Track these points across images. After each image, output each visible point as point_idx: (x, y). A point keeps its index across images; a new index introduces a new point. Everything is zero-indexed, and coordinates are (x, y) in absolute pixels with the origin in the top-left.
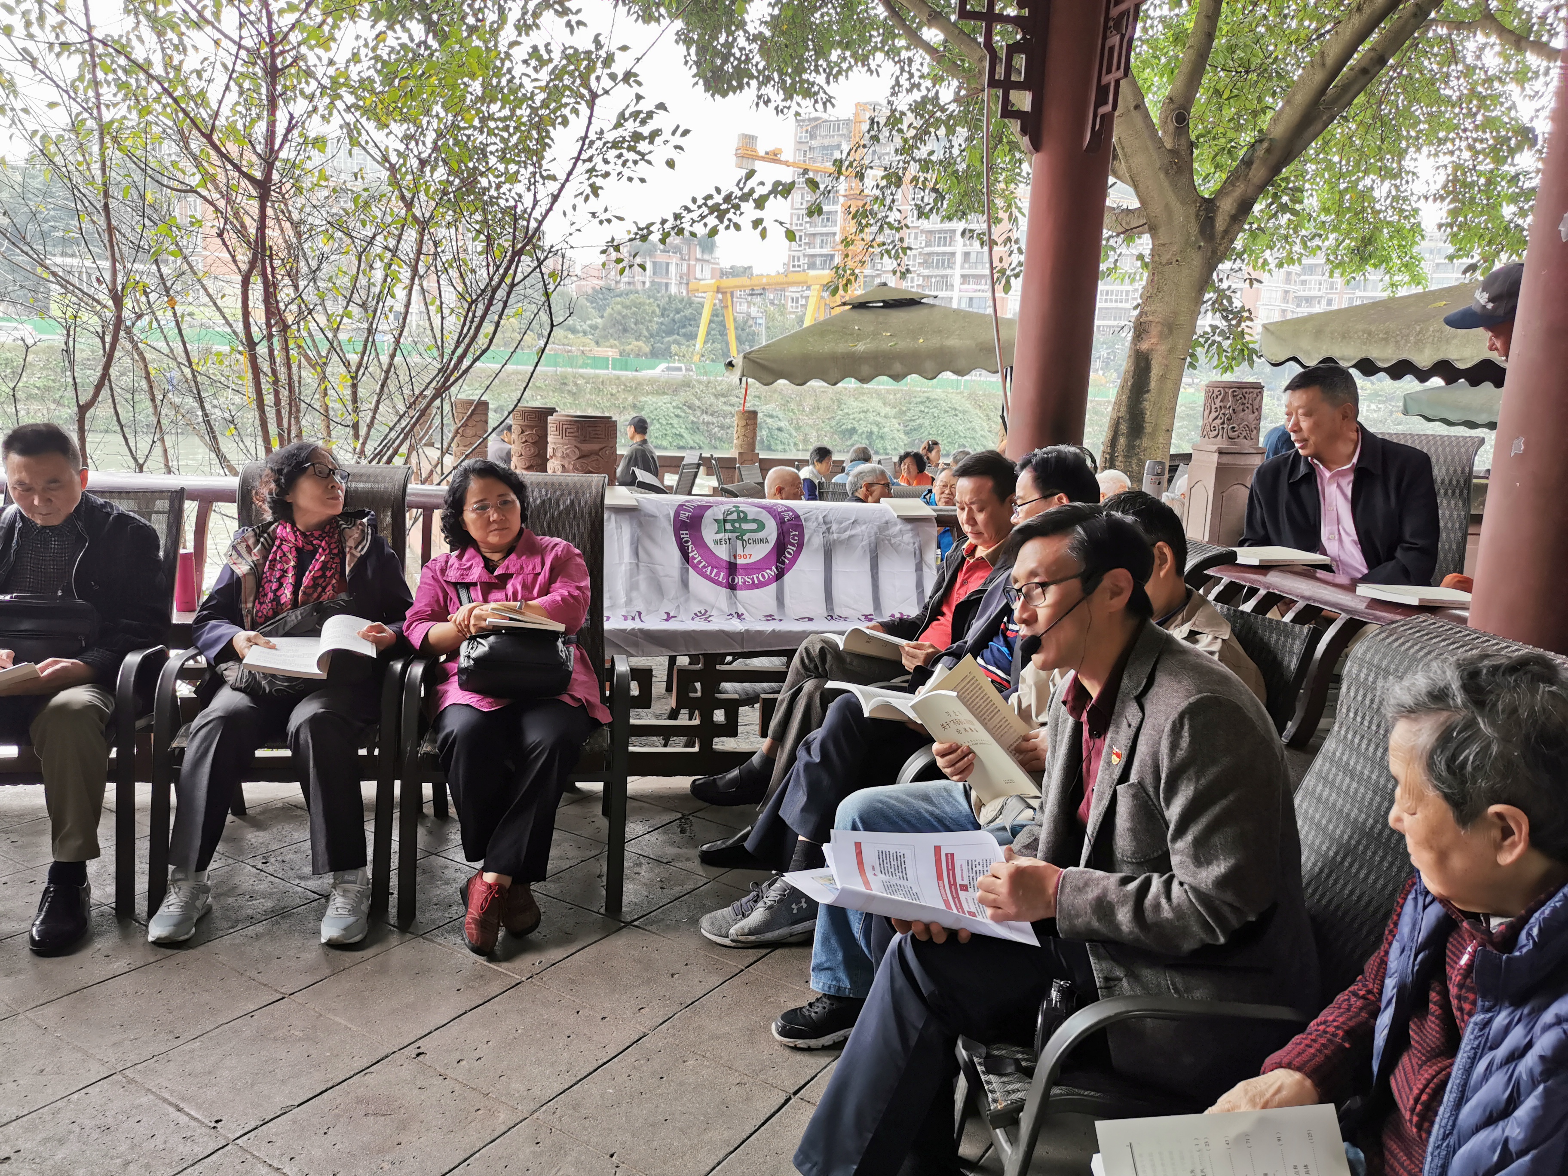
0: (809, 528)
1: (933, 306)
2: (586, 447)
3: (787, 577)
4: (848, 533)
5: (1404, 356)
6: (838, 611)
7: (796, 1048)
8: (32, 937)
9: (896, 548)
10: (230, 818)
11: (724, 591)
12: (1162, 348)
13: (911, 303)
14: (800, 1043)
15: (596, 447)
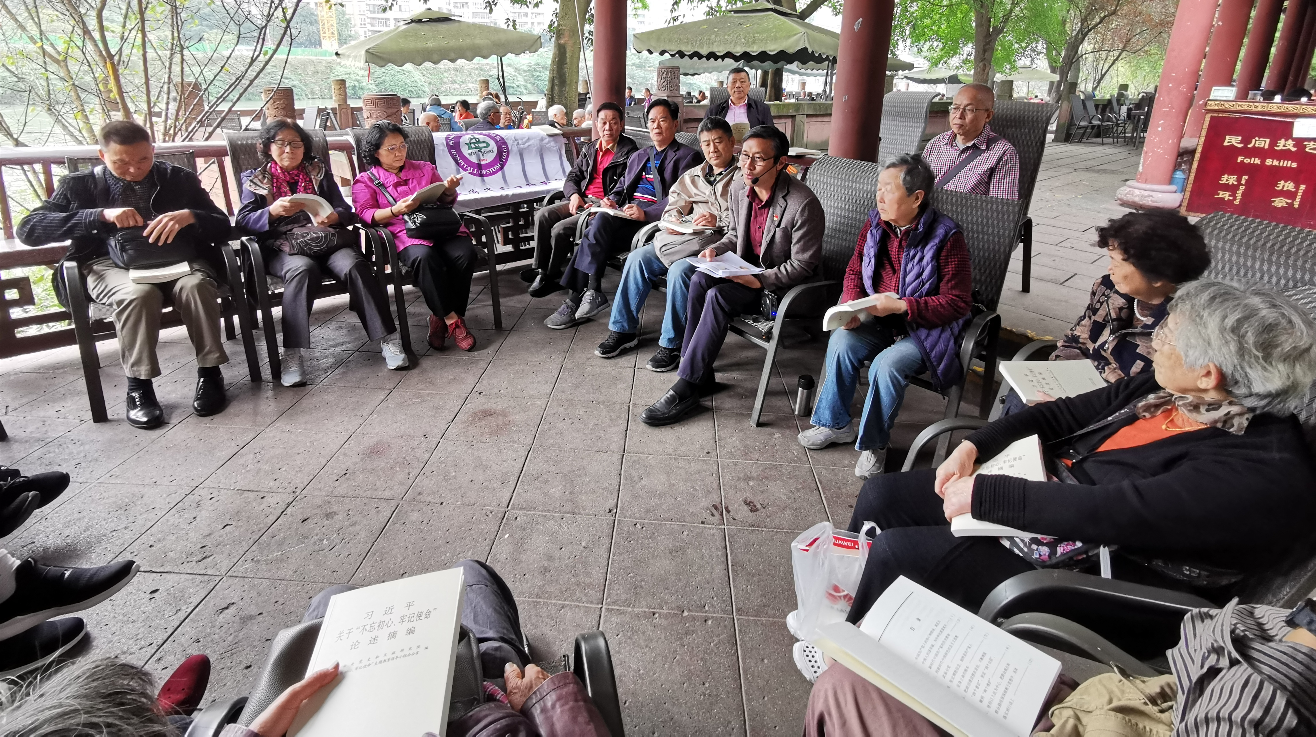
0: (510, 143)
1: (459, 21)
2: (390, 111)
3: (505, 168)
4: (527, 144)
5: (696, 50)
6: (531, 182)
7: (609, 358)
8: (195, 408)
9: (549, 149)
10: (254, 331)
11: (479, 178)
12: (571, 43)
13: (446, 19)
14: (610, 355)
15: (394, 111)
